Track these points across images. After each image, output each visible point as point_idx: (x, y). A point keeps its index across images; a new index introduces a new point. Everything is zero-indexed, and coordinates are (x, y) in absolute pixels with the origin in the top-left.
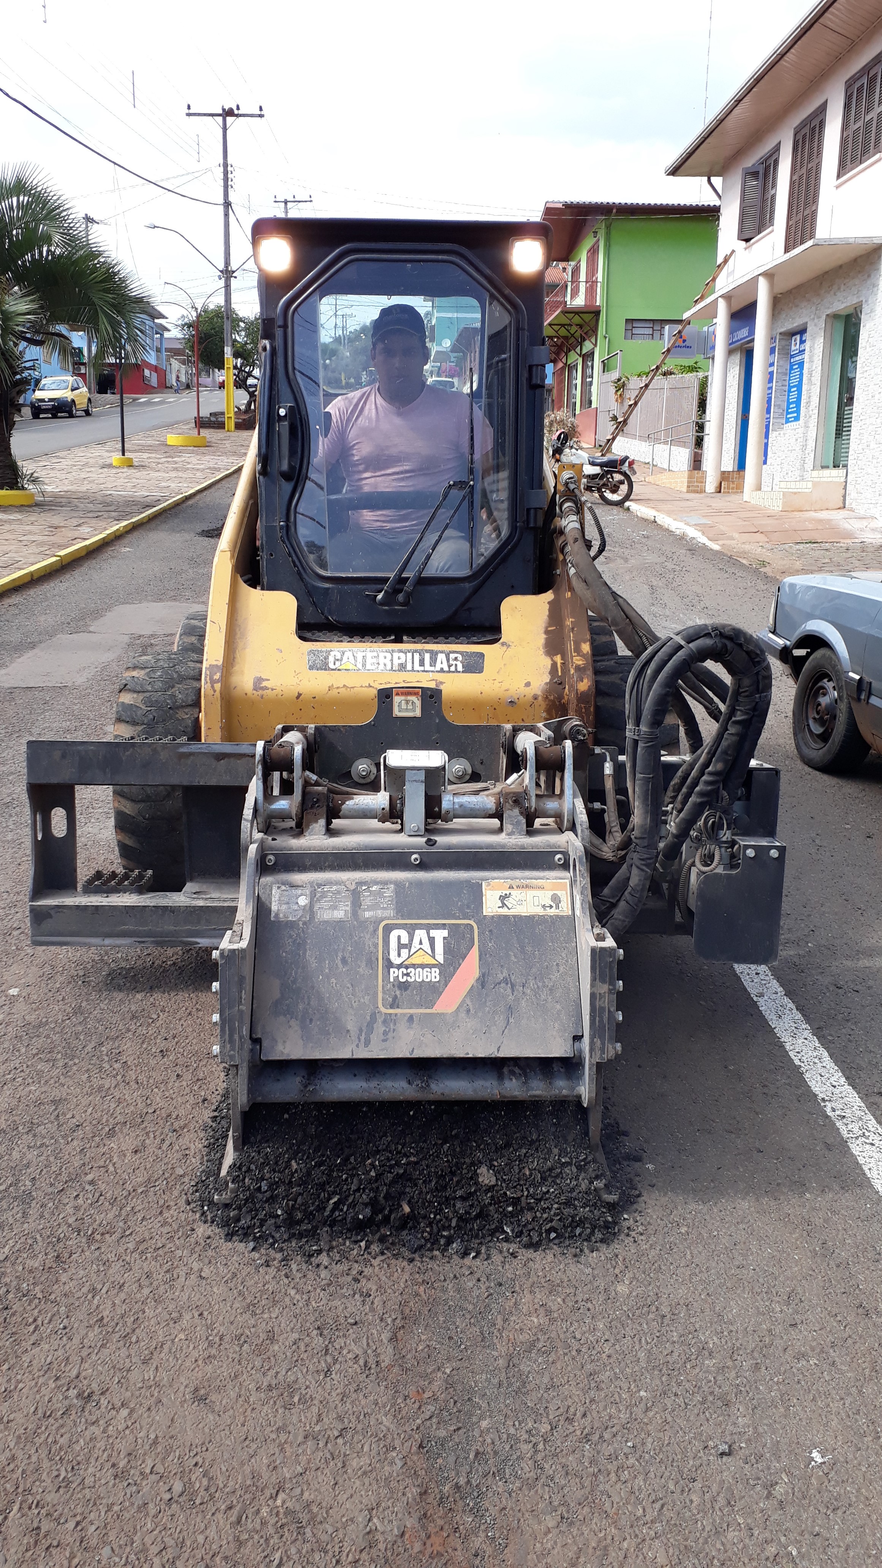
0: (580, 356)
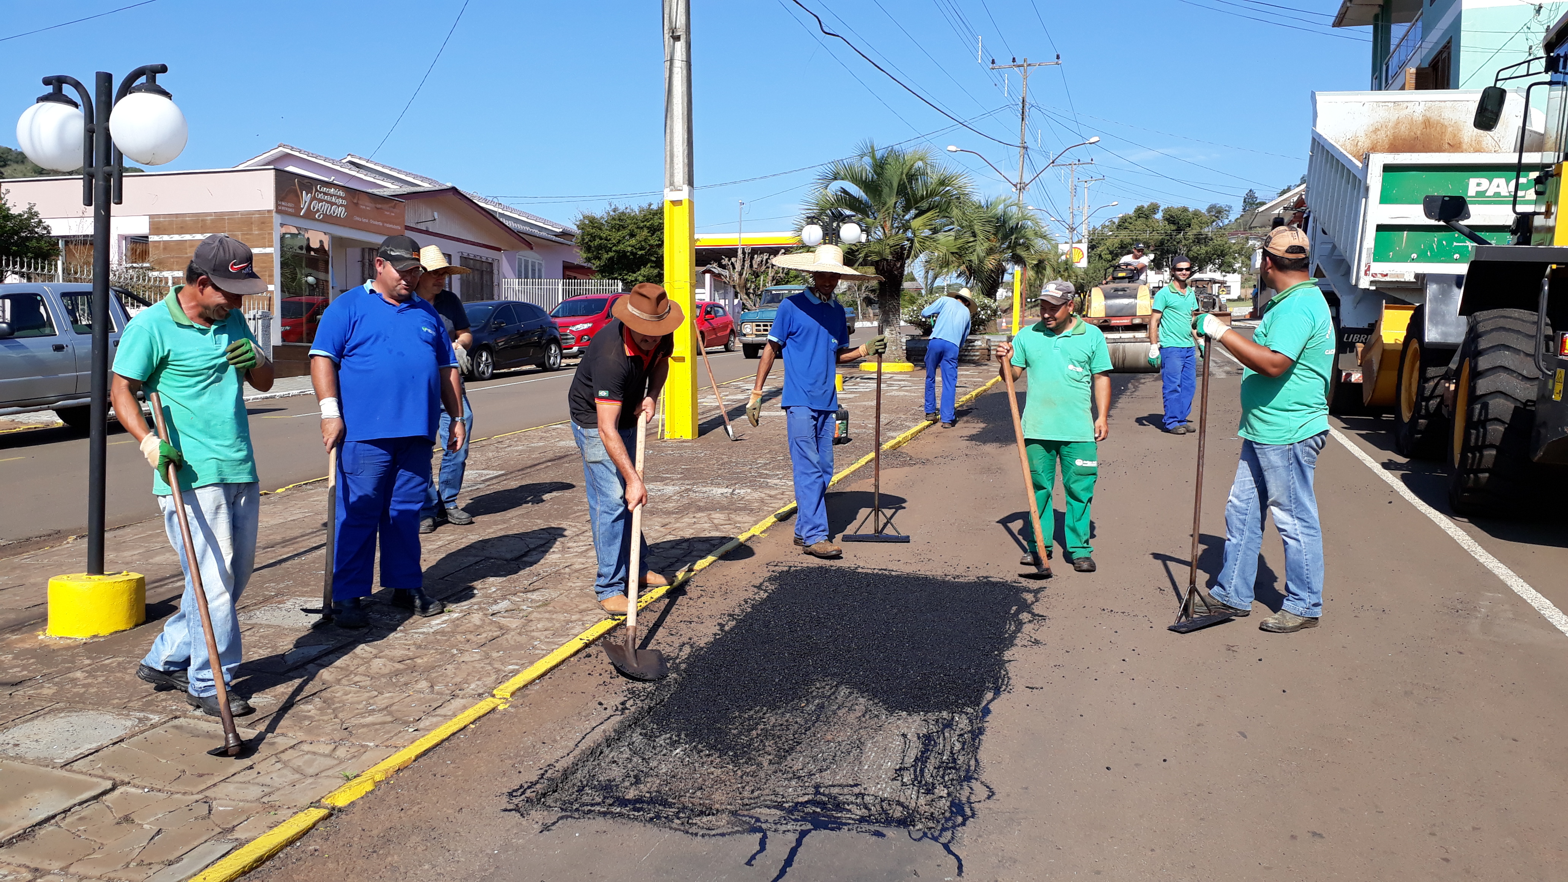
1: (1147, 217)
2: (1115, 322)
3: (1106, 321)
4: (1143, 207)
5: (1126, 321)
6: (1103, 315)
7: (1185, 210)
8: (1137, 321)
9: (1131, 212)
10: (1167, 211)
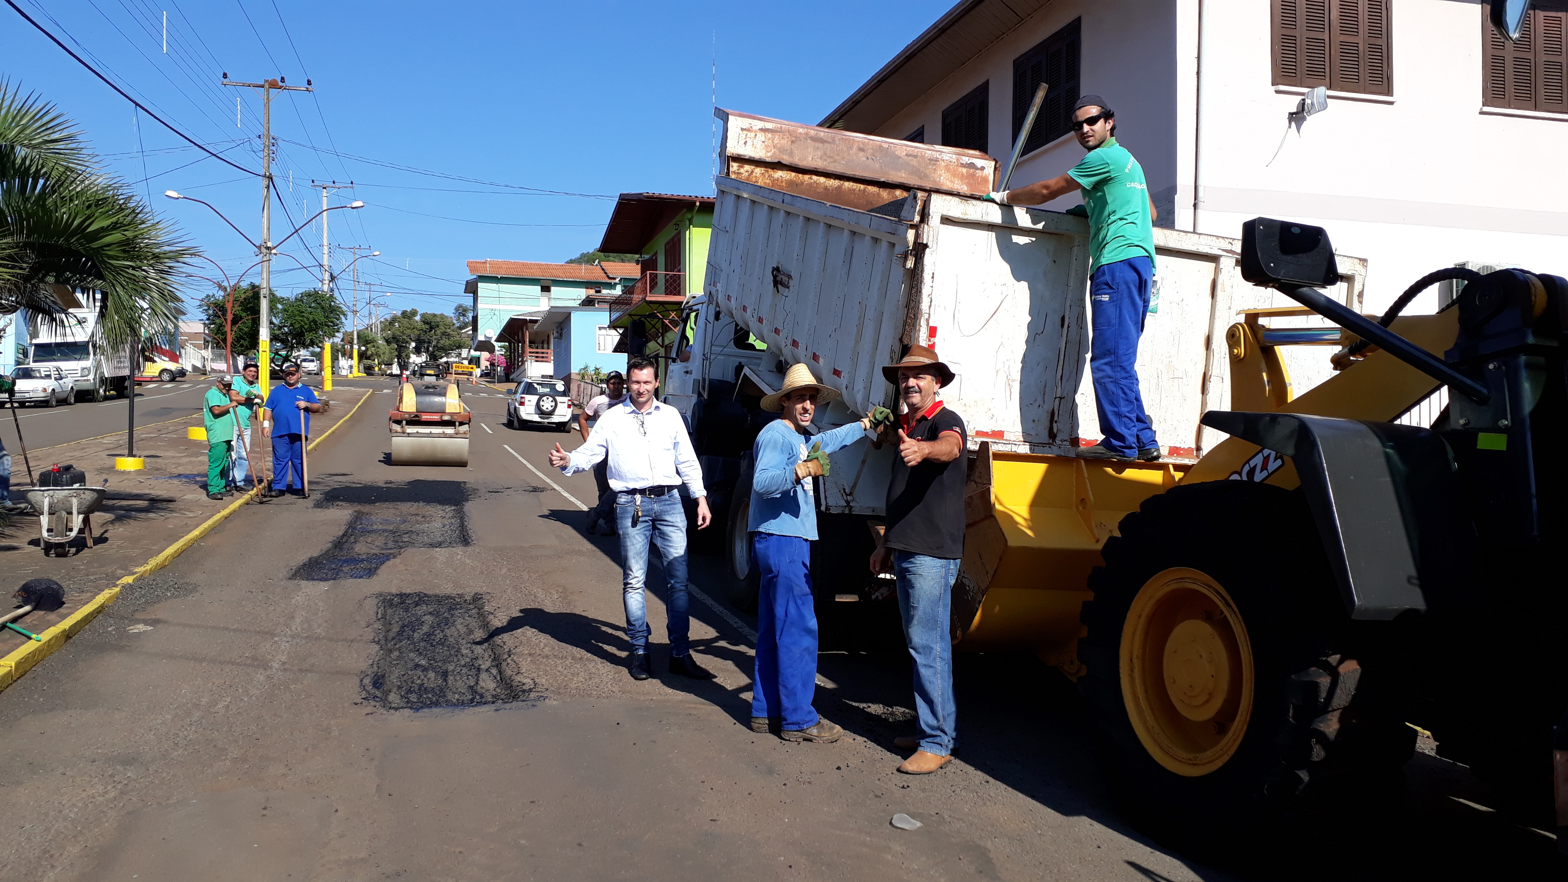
1: (409, 318)
2: (425, 417)
3: (416, 416)
4: (407, 311)
5: (436, 417)
6: (414, 410)
7: (435, 315)
8: (446, 418)
9: (399, 313)
10: (423, 315)
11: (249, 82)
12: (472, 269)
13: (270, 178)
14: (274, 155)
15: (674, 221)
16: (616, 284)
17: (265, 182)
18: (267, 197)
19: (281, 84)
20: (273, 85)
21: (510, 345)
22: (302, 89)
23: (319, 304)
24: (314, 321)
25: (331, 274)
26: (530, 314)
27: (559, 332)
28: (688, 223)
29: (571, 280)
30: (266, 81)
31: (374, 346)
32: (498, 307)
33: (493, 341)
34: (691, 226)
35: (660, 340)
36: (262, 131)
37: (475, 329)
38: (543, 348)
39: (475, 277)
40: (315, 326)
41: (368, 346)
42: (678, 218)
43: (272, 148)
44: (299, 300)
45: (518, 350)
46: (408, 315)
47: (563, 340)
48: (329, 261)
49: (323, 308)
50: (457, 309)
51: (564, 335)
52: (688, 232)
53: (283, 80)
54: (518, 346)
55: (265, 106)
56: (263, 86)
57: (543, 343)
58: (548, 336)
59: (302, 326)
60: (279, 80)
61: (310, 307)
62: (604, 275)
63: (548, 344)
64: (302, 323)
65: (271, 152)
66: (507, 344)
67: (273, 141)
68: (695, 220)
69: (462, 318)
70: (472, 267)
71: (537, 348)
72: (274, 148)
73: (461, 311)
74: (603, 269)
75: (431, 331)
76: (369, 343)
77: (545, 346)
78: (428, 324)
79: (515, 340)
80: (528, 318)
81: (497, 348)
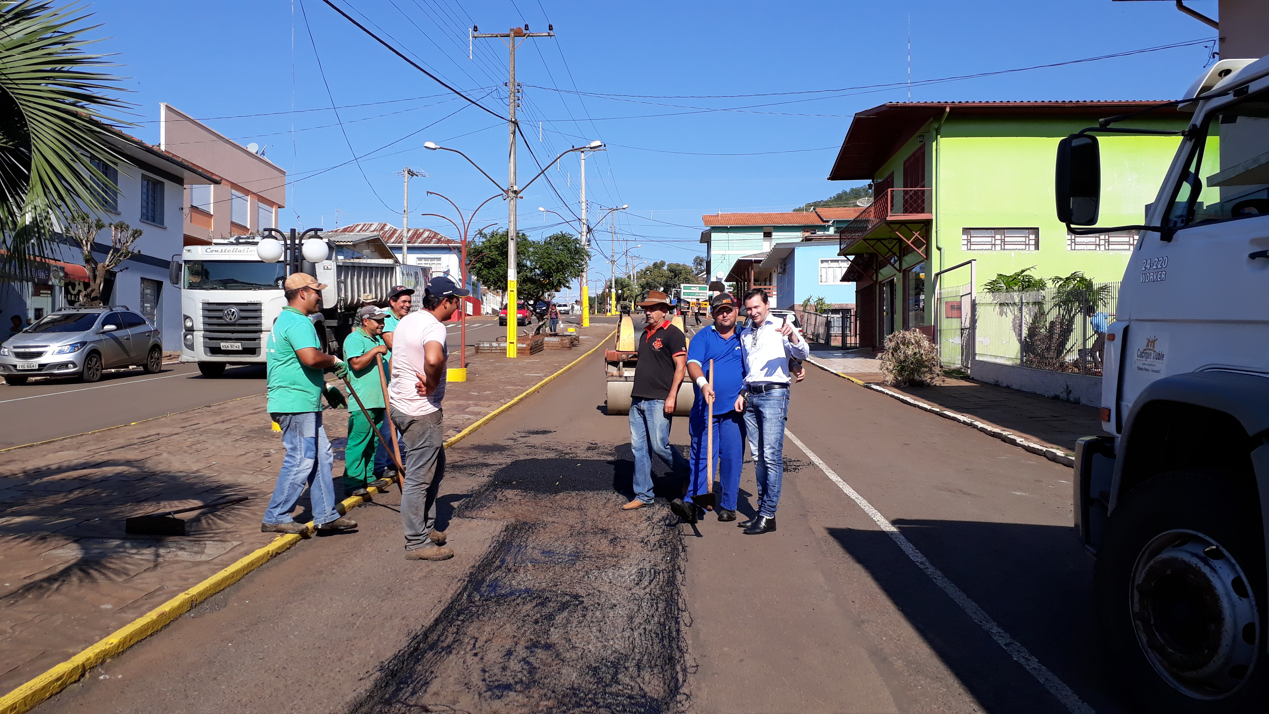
0: (899, 271)
11: (495, 33)
12: (706, 223)
13: (515, 123)
14: (519, 102)
15: (919, 133)
16: (829, 226)
17: (511, 127)
18: (514, 142)
19: (525, 32)
20: (518, 34)
21: (737, 284)
22: (543, 34)
23: (566, 246)
24: (561, 262)
25: (588, 226)
26: (755, 255)
27: (783, 267)
28: (934, 133)
29: (790, 225)
30: (511, 30)
31: (629, 290)
32: (728, 252)
33: (723, 282)
34: (939, 136)
35: (897, 265)
36: (509, 78)
37: (708, 272)
38: (765, 285)
39: (709, 228)
40: (562, 267)
41: (625, 289)
42: (923, 129)
43: (517, 94)
44: (548, 243)
45: (744, 288)
46: (657, 266)
47: (786, 275)
48: (586, 215)
49: (568, 250)
50: (695, 260)
51: (787, 270)
52: (934, 144)
53: (527, 27)
54: (744, 284)
55: (511, 54)
56: (508, 36)
57: (765, 281)
58: (771, 274)
59: (550, 267)
60: (523, 28)
61: (558, 250)
62: (819, 220)
63: (770, 281)
64: (550, 265)
65: (516, 98)
66: (734, 283)
67: (519, 88)
68: (943, 129)
69: (699, 267)
70: (706, 220)
71: (760, 285)
72: (519, 95)
73: (698, 261)
74: (818, 215)
75: (675, 277)
76: (625, 287)
77: (768, 283)
78: (673, 272)
79: (741, 279)
80: (753, 259)
81: (726, 287)
